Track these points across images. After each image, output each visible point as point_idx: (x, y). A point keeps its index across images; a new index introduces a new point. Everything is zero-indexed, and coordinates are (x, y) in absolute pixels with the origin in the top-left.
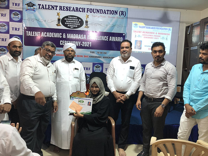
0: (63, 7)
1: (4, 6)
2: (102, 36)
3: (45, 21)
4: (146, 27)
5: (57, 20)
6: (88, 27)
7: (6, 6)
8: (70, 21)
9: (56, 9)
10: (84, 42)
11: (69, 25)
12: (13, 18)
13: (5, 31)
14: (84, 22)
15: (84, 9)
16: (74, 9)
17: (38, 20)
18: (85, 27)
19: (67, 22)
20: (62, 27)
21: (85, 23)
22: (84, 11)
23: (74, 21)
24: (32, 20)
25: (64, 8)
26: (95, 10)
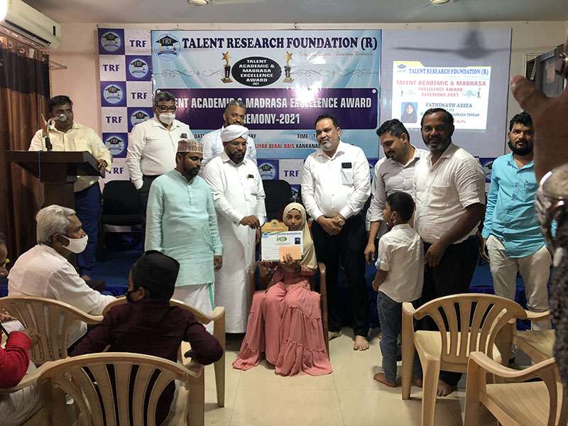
0: (236, 39)
1: (114, 49)
2: (323, 99)
3: (198, 73)
4: (426, 71)
5: (224, 69)
6: (291, 81)
7: (117, 48)
8: (251, 69)
9: (221, 47)
10: (283, 115)
11: (249, 78)
12: (133, 72)
13: (119, 100)
14: (283, 69)
15: (280, 41)
16: (259, 43)
17: (183, 73)
18: (285, 81)
19: (245, 73)
20: (235, 84)
21: (283, 73)
22: (280, 45)
23: (260, 69)
24: (171, 74)
25: (236, 43)
26: (305, 40)
